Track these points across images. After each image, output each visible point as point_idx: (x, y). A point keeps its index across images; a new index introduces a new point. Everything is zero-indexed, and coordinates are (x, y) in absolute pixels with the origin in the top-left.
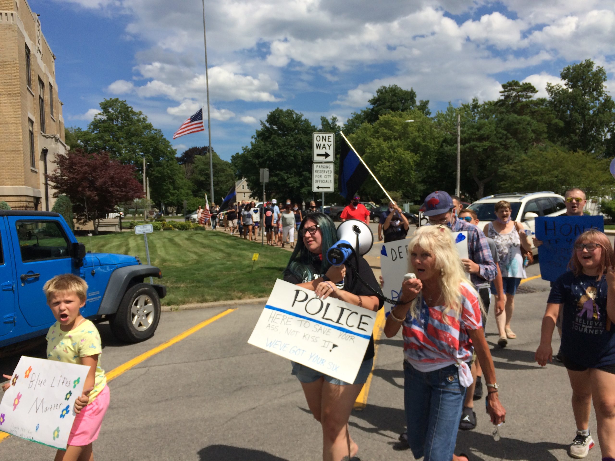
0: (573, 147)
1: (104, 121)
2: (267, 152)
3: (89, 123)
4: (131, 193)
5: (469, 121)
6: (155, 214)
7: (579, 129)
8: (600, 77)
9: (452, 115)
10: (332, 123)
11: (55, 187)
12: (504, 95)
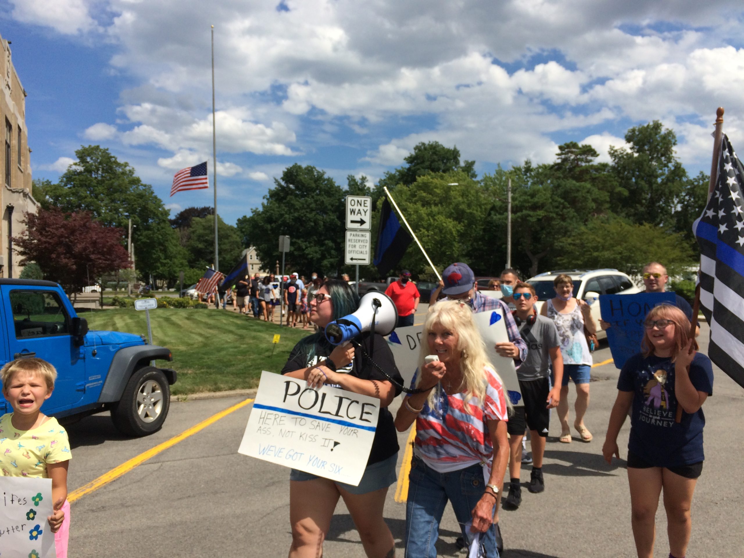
0: (639, 219)
1: (80, 173)
2: (282, 215)
3: (61, 175)
4: (117, 262)
5: (521, 186)
6: (141, 288)
7: (645, 199)
8: (670, 141)
9: (502, 178)
10: (360, 184)
11: (22, 253)
12: (561, 158)
